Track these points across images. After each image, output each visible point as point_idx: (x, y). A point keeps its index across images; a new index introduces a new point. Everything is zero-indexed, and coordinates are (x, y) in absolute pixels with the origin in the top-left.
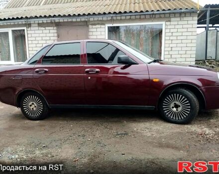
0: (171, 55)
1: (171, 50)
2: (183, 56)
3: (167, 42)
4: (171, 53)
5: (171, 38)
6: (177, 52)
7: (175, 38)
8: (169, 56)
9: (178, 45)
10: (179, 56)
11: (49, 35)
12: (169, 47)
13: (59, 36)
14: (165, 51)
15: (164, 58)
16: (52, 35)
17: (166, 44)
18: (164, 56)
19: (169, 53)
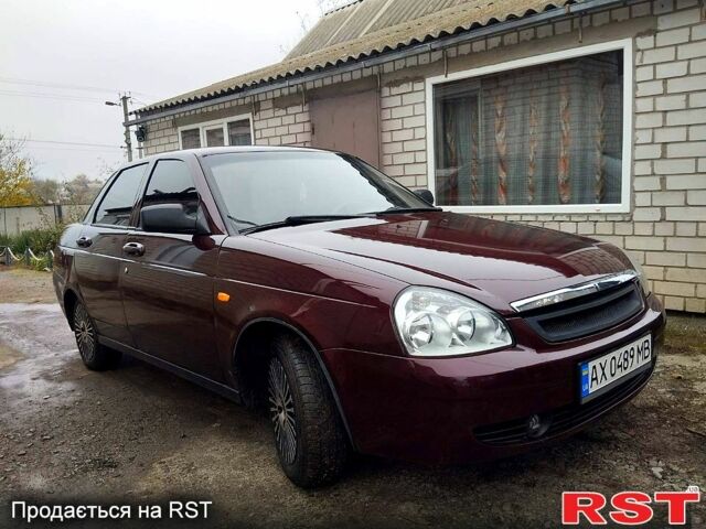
0: (663, 178)
1: (663, 157)
3: (643, 121)
4: (661, 168)
7: (679, 102)
8: (655, 183)
11: (293, 129)
12: (652, 143)
13: (313, 131)
14: (634, 161)
15: (634, 192)
16: (299, 128)
17: (638, 133)
18: (632, 182)
19: (656, 172)
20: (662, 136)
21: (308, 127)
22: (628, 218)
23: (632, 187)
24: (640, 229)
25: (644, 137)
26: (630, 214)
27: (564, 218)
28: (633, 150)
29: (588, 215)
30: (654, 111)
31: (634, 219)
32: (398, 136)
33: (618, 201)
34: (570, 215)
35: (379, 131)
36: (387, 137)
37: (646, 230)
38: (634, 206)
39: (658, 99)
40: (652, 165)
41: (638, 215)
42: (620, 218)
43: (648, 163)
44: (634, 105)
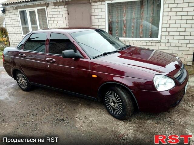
0: (169, 32)
1: (169, 27)
2: (181, 34)
3: (165, 18)
4: (169, 30)
5: (170, 14)
6: (175, 30)
7: (174, 14)
8: (167, 33)
9: (178, 22)
10: (178, 33)
11: (61, 13)
12: (167, 24)
13: (68, 14)
14: (162, 28)
15: (161, 35)
16: (64, 12)
17: (163, 21)
18: (161, 33)
19: (167, 31)
20: (169, 22)
21: (66, 12)
22: (159, 42)
23: (161, 34)
24: (162, 44)
25: (165, 22)
26: (160, 41)
27: (144, 41)
28: (162, 25)
29: (150, 41)
30: (168, 16)
31: (161, 42)
32: (96, 17)
33: (157, 37)
34: (145, 41)
35: (91, 16)
36: (93, 17)
37: (164, 44)
38: (161, 39)
39: (169, 13)
40: (166, 29)
41: (162, 41)
42: (157, 42)
43: (166, 28)
44: (163, 14)
